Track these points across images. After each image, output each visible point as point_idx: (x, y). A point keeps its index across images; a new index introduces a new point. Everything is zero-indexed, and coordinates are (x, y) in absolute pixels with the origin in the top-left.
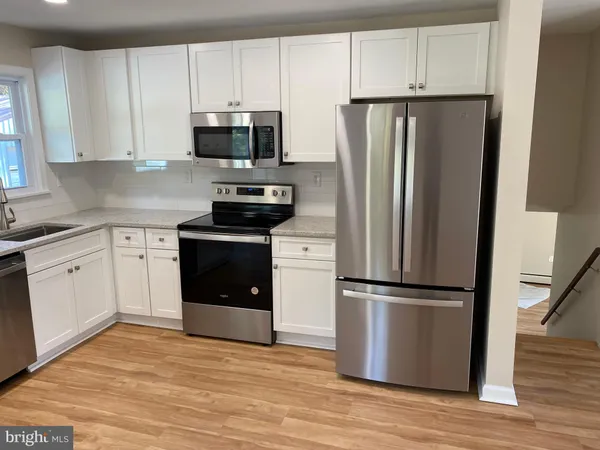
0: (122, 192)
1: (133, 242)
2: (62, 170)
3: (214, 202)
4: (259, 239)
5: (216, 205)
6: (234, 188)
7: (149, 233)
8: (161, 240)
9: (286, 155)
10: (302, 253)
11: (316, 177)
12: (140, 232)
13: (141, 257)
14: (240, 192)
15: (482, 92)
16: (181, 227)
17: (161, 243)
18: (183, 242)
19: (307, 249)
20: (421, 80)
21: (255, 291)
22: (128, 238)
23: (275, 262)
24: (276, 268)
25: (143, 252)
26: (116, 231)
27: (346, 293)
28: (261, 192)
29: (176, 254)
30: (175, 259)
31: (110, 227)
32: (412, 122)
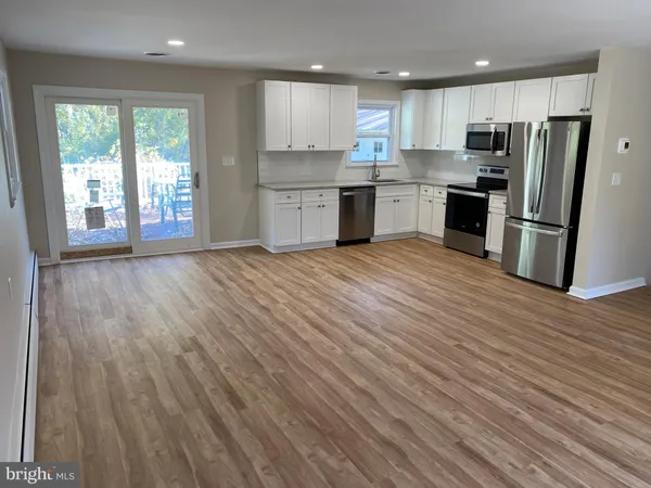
0: (438, 169)
1: (428, 193)
2: (407, 154)
4: (483, 195)
5: (479, 178)
6: (489, 169)
7: (436, 189)
8: (440, 193)
12: (432, 188)
13: (430, 202)
14: (492, 171)
16: (450, 186)
17: (439, 195)
18: (449, 194)
20: (588, 106)
21: (478, 225)
22: (426, 191)
23: (489, 209)
24: (490, 213)
25: (431, 199)
26: (422, 187)
27: (509, 225)
28: (502, 172)
31: (419, 184)
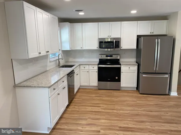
1: (85, 69)
3: (99, 59)
6: (105, 55)
7: (90, 66)
8: (93, 67)
12: (88, 66)
14: (107, 56)
15: (165, 34)
18: (99, 68)
19: (129, 68)
22: (84, 67)
23: (122, 71)
24: (122, 72)
25: (88, 71)
26: (81, 66)
27: (143, 76)
29: (97, 71)
32: (159, 40)
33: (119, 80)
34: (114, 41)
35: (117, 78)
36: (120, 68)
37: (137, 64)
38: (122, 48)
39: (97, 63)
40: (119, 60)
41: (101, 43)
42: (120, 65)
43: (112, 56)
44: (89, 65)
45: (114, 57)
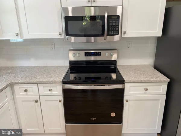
1: (29, 93)
8: (50, 90)
9: (125, 33)
10: (144, 92)
11: (128, 44)
12: (35, 87)
13: (36, 101)
14: (87, 54)
17: (50, 92)
19: (147, 90)
22: (26, 91)
23: (126, 97)
26: (16, 87)
29: (61, 98)
30: (60, 101)
31: (12, 85)
33: (119, 119)
34: (106, 15)
35: (113, 115)
36: (122, 91)
37: (168, 80)
38: (126, 36)
39: (61, 79)
40: (114, 62)
41: (69, 22)
42: (123, 82)
43: (98, 54)
44: (37, 84)
45: (104, 57)
